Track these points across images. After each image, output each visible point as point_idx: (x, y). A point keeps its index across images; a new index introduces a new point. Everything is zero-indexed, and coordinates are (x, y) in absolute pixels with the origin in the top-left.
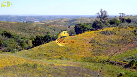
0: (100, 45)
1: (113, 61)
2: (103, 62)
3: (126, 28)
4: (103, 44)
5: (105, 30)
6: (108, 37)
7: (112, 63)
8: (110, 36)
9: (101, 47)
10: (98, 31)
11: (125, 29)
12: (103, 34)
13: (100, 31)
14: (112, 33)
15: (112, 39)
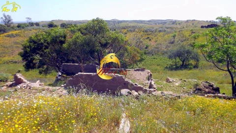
0: (4, 47)
1: (17, 60)
2: (8, 63)
3: (30, 30)
4: (8, 46)
5: (10, 33)
6: (13, 39)
7: (16, 62)
8: (16, 38)
9: (6, 49)
10: (3, 35)
11: (30, 32)
12: (8, 37)
13: (6, 34)
14: (17, 35)
15: (18, 41)
